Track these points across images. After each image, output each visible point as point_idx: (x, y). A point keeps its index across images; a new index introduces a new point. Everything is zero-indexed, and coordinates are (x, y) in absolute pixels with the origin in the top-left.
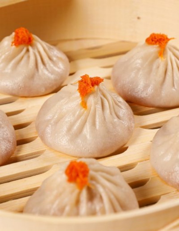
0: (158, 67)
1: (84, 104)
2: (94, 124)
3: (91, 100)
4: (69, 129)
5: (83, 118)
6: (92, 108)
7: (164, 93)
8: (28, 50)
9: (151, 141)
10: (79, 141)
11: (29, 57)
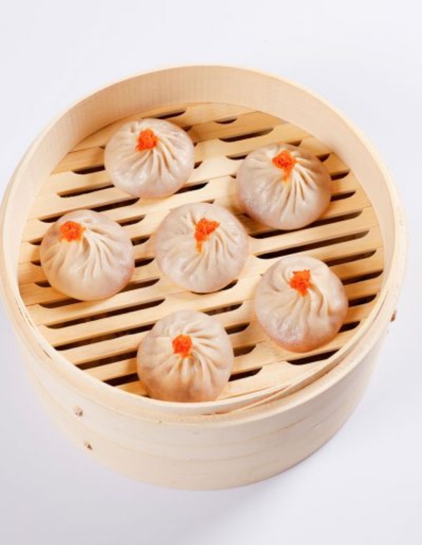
0: (281, 191)
1: (199, 247)
2: (206, 266)
3: (206, 245)
4: (183, 267)
5: (197, 259)
6: (207, 253)
7: (282, 218)
8: (152, 152)
9: (262, 275)
10: (192, 278)
11: (152, 161)
